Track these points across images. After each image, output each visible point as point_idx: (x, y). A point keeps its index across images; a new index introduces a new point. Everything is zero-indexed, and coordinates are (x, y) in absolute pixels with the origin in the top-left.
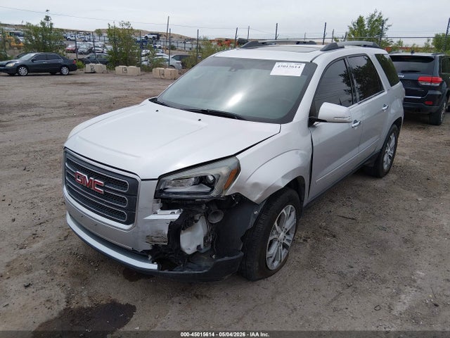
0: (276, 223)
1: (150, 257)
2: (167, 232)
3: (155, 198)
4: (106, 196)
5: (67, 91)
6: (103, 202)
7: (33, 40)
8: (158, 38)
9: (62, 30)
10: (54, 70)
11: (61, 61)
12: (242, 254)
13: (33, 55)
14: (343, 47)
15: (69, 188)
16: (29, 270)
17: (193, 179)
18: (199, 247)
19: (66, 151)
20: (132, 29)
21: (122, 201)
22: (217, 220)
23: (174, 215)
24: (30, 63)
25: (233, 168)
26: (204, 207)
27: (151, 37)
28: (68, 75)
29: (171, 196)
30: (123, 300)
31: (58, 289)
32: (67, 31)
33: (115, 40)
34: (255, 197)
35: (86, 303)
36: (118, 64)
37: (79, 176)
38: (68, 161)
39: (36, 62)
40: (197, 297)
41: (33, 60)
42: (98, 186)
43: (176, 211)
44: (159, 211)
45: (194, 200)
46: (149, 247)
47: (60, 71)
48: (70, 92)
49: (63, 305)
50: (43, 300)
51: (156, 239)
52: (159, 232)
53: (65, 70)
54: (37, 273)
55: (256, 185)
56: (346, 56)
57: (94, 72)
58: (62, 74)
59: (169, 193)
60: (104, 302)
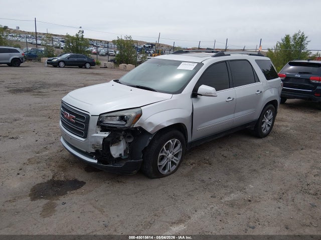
0: (164, 147)
1: (94, 157)
2: (102, 143)
3: (97, 125)
4: (76, 124)
5: (86, 78)
6: (74, 127)
7: (70, 46)
8: (152, 47)
9: (91, 40)
10: (81, 65)
11: (86, 60)
12: (142, 160)
13: (69, 55)
14: (230, 55)
15: (62, 121)
16: (38, 163)
17: (118, 117)
18: (120, 155)
19: (63, 102)
20: (132, 41)
21: (82, 126)
22: (130, 141)
23: (106, 135)
24: (67, 60)
25: (138, 113)
26: (123, 132)
27: (148, 46)
28: (90, 68)
29: (105, 125)
30: (80, 179)
31: (50, 171)
32: (94, 40)
33: (121, 47)
34: (150, 130)
35: (62, 179)
36: (121, 62)
37: (66, 114)
38: (63, 107)
39: (71, 59)
40: (118, 182)
41: (68, 58)
42: (73, 119)
43: (107, 133)
44: (99, 132)
45: (116, 127)
46: (93, 151)
47: (85, 66)
48: (88, 78)
49: (51, 178)
50: (41, 175)
51: (96, 146)
52: (98, 143)
53: (88, 65)
54: (42, 164)
55: (150, 123)
56: (228, 61)
57: (106, 68)
58: (86, 68)
59: (104, 123)
60: (71, 179)
